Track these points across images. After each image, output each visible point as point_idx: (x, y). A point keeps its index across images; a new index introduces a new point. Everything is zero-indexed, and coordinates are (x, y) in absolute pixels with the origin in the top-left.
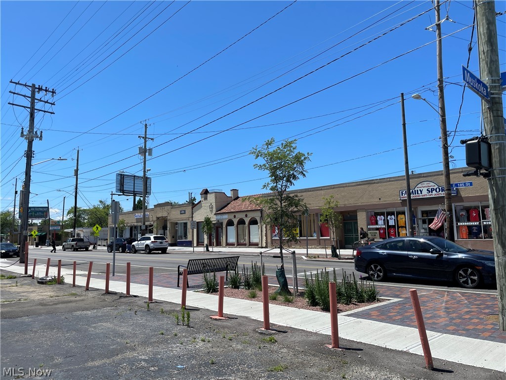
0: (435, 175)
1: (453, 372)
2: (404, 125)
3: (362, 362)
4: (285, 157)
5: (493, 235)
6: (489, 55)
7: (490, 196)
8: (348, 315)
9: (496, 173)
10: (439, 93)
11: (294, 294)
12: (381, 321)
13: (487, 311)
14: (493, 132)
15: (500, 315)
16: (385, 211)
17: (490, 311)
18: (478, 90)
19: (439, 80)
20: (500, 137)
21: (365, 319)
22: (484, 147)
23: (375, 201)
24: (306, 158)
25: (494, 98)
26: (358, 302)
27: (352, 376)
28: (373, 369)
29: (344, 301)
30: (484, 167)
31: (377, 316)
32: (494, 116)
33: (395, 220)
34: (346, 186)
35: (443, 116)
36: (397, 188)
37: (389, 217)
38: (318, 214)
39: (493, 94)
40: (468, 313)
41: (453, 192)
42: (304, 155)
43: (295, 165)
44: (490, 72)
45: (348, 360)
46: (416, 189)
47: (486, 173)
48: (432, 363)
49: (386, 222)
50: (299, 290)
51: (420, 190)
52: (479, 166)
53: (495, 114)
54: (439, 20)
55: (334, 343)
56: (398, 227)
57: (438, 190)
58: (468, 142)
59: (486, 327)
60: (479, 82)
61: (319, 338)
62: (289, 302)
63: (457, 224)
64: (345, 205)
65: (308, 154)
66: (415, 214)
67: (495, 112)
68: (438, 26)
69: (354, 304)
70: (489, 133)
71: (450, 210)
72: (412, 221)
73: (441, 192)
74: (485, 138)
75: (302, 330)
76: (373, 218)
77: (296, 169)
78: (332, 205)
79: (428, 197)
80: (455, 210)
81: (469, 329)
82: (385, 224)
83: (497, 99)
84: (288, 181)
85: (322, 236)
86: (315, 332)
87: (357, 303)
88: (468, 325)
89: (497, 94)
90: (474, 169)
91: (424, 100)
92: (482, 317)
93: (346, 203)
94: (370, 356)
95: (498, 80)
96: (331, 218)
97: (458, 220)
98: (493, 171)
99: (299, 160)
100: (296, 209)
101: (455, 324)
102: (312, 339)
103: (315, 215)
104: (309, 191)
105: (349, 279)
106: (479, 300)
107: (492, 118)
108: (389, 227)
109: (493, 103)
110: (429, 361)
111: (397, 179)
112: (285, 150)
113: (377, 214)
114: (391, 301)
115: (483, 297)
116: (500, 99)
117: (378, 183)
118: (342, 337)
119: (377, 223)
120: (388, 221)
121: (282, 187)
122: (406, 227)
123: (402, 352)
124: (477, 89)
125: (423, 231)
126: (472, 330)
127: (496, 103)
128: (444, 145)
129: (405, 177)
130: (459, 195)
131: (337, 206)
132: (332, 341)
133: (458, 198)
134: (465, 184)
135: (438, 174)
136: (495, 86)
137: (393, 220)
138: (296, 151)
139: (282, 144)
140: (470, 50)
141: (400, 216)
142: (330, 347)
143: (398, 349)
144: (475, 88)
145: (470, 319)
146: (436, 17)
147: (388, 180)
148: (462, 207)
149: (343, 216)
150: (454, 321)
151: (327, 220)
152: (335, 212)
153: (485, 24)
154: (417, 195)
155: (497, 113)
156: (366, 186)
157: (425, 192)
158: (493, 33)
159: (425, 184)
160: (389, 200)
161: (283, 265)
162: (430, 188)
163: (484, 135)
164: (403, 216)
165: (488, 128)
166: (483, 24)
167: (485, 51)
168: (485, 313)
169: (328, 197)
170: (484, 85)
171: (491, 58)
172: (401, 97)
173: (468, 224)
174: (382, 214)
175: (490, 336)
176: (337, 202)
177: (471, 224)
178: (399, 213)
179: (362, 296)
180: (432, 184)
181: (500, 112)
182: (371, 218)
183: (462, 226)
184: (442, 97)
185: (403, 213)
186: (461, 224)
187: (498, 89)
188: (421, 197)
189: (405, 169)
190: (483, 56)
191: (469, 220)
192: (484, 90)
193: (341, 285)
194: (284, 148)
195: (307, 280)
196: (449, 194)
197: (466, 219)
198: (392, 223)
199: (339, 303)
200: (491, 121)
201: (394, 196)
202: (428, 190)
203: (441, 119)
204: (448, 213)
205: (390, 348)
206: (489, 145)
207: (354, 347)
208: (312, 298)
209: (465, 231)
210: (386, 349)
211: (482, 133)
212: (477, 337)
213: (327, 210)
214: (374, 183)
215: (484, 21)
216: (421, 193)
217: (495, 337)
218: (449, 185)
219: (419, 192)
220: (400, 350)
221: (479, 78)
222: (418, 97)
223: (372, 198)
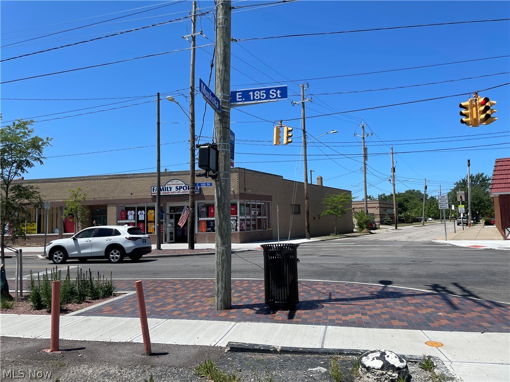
0: (183, 175)
1: (168, 353)
2: (159, 123)
3: (81, 361)
4: (17, 139)
5: (216, 228)
6: (223, 73)
7: (215, 195)
8: (77, 315)
9: (221, 176)
10: (190, 100)
11: (16, 299)
12: (112, 316)
13: (208, 294)
14: (221, 141)
15: (216, 297)
16: (136, 206)
17: (211, 294)
18: (212, 103)
19: (191, 88)
20: (226, 146)
21: (96, 316)
22: (212, 152)
23: (126, 196)
24: (45, 143)
25: (224, 112)
26: (93, 299)
27: (67, 378)
28: (92, 365)
29: (76, 300)
30: (212, 170)
31: (110, 311)
32: (223, 128)
33: (145, 215)
34: (97, 179)
35: (193, 121)
36: (149, 184)
37: (139, 212)
38: (61, 207)
39: (223, 108)
40: (192, 297)
41: (196, 190)
42: (43, 140)
43: (30, 151)
44: (223, 89)
45: (66, 362)
46: (166, 186)
47: (214, 175)
48: (150, 348)
49: (136, 217)
50: (23, 294)
51: (170, 187)
52: (208, 170)
53: (224, 126)
54: (194, 32)
55: (53, 347)
56: (148, 222)
57: (185, 188)
58: (201, 147)
59: (205, 308)
60: (213, 95)
61: (37, 344)
62: (8, 308)
63: (198, 219)
64: (94, 198)
65: (47, 139)
66: (163, 210)
67: (224, 124)
68: (194, 38)
69: (86, 302)
70: (218, 141)
71: (193, 206)
72: (161, 216)
73: (187, 190)
74: (215, 145)
75: (18, 338)
76: (123, 213)
77: (31, 155)
78: (79, 198)
79: (176, 194)
80: (198, 207)
81: (191, 312)
82: (134, 219)
83: (226, 114)
84: (19, 167)
85: (65, 232)
86: (33, 337)
87: (90, 301)
88: (191, 308)
89: (226, 109)
90: (205, 171)
91: (178, 103)
92: (203, 300)
93: (96, 196)
94: (92, 353)
95: (228, 97)
96: (76, 213)
97: (199, 216)
98: (219, 174)
99: (36, 145)
100: (26, 201)
101: (180, 309)
102: (28, 346)
103: (58, 209)
104: (52, 182)
105: (85, 277)
106: (204, 286)
107: (221, 129)
108: (139, 222)
109: (223, 116)
110: (147, 348)
111: (149, 175)
112: (18, 131)
113: (127, 209)
114: (127, 295)
115: (208, 282)
116: (229, 113)
117: (131, 178)
118: (65, 339)
119: (127, 218)
120: (138, 216)
121: (10, 174)
122: (154, 222)
123: (126, 343)
124: (210, 102)
125: (169, 225)
126: (193, 312)
127: (226, 117)
128: (192, 148)
129: (157, 175)
130: (201, 194)
131: (84, 199)
132: (51, 345)
133: (201, 196)
134: (206, 184)
135: (184, 173)
136: (226, 102)
137: (143, 215)
138: (33, 135)
139: (14, 123)
140: (212, 66)
141: (150, 212)
142: (49, 351)
143: (122, 341)
144: (209, 100)
145: (194, 303)
146: (192, 29)
147: (141, 175)
148: (203, 204)
149: (92, 210)
150: (179, 307)
151: (71, 214)
152: (82, 206)
153: (222, 46)
154: (166, 191)
155: (226, 125)
156: (118, 180)
157: (174, 189)
158: (227, 56)
159: (175, 182)
160: (141, 195)
161: (4, 266)
162: (179, 186)
163: (215, 142)
164: (153, 211)
165: (218, 136)
166: (220, 45)
167: (220, 70)
168: (206, 297)
169: (76, 190)
170: (217, 99)
171: (224, 76)
172: (157, 97)
173: (207, 219)
174: (133, 209)
175: (206, 316)
176: (85, 195)
177: (209, 219)
178: (149, 208)
179: (97, 293)
180: (180, 182)
181: (227, 124)
182: (121, 213)
183: (202, 221)
184: (193, 104)
185: (153, 208)
186: (202, 219)
187: (227, 104)
188: (170, 194)
189: (156, 166)
190: (218, 74)
191: (208, 216)
192: (216, 104)
193: (75, 283)
194: (17, 128)
195: (32, 282)
196: (193, 192)
197: (205, 214)
198: (141, 218)
199: (70, 303)
200: (220, 131)
201: (145, 191)
202: (176, 188)
203: (191, 123)
204: (191, 209)
205: (114, 341)
206: (217, 152)
207: (76, 347)
208: (37, 301)
209: (204, 225)
210: (110, 343)
211: (213, 140)
212: (195, 318)
213: (73, 203)
214: (127, 178)
215: (222, 43)
216: (171, 190)
217: (210, 316)
218: (194, 184)
219: (169, 189)
220: (124, 341)
221: (214, 93)
222: (172, 100)
223: (124, 192)
